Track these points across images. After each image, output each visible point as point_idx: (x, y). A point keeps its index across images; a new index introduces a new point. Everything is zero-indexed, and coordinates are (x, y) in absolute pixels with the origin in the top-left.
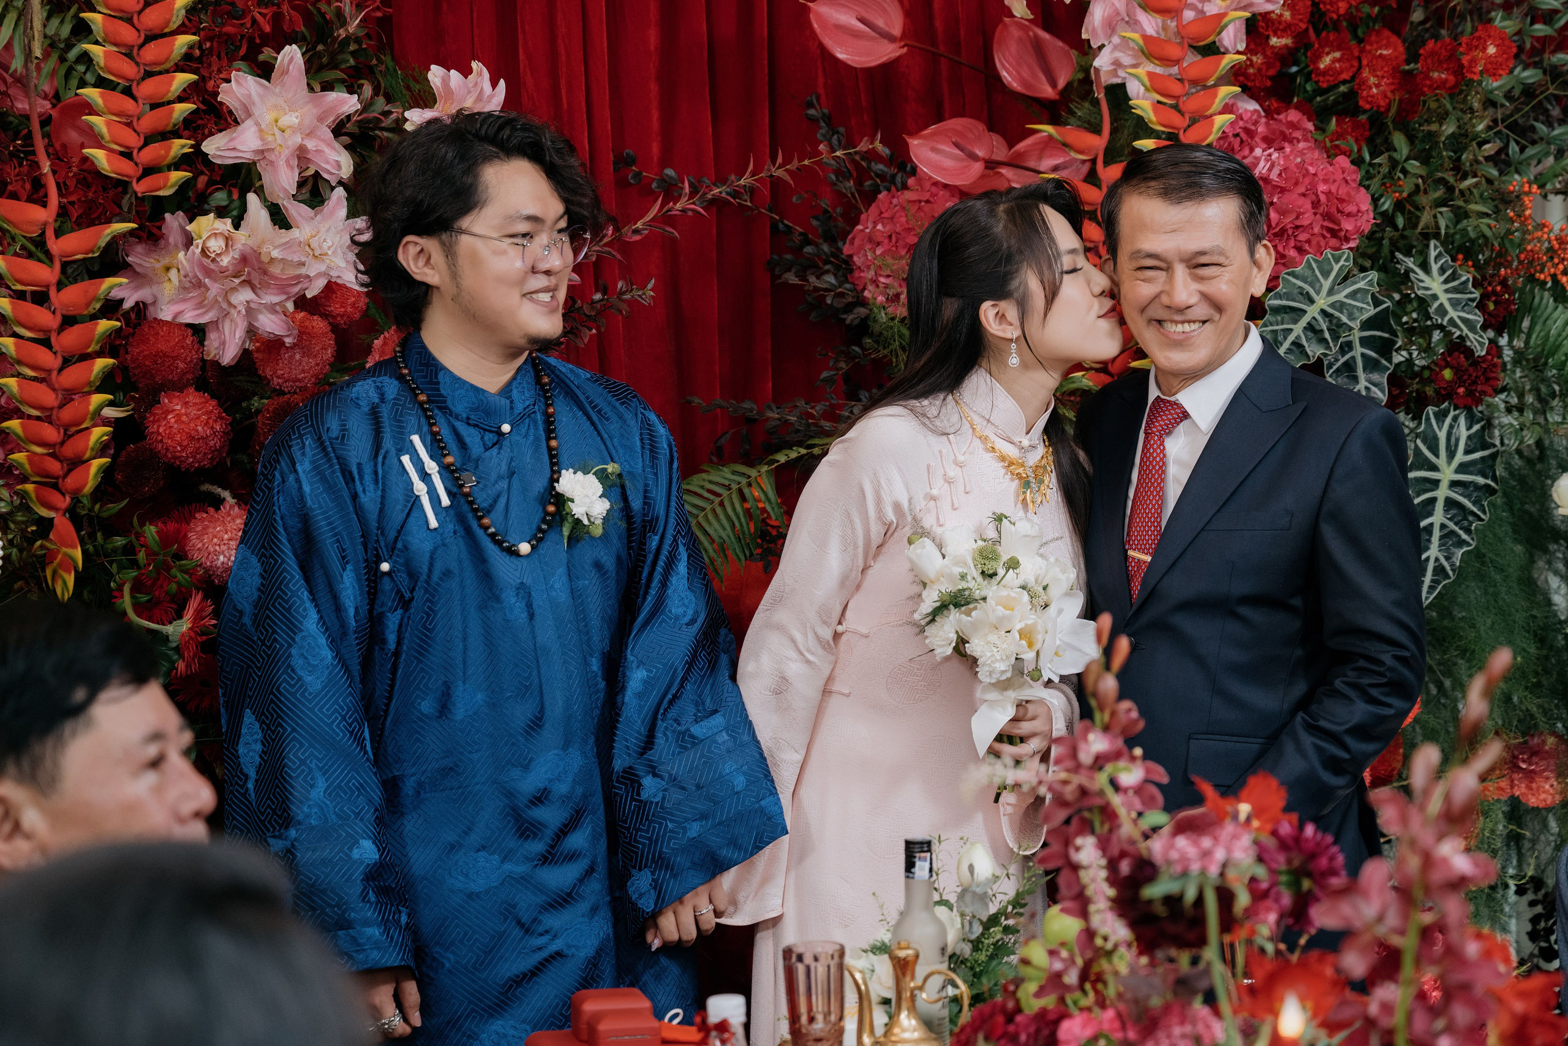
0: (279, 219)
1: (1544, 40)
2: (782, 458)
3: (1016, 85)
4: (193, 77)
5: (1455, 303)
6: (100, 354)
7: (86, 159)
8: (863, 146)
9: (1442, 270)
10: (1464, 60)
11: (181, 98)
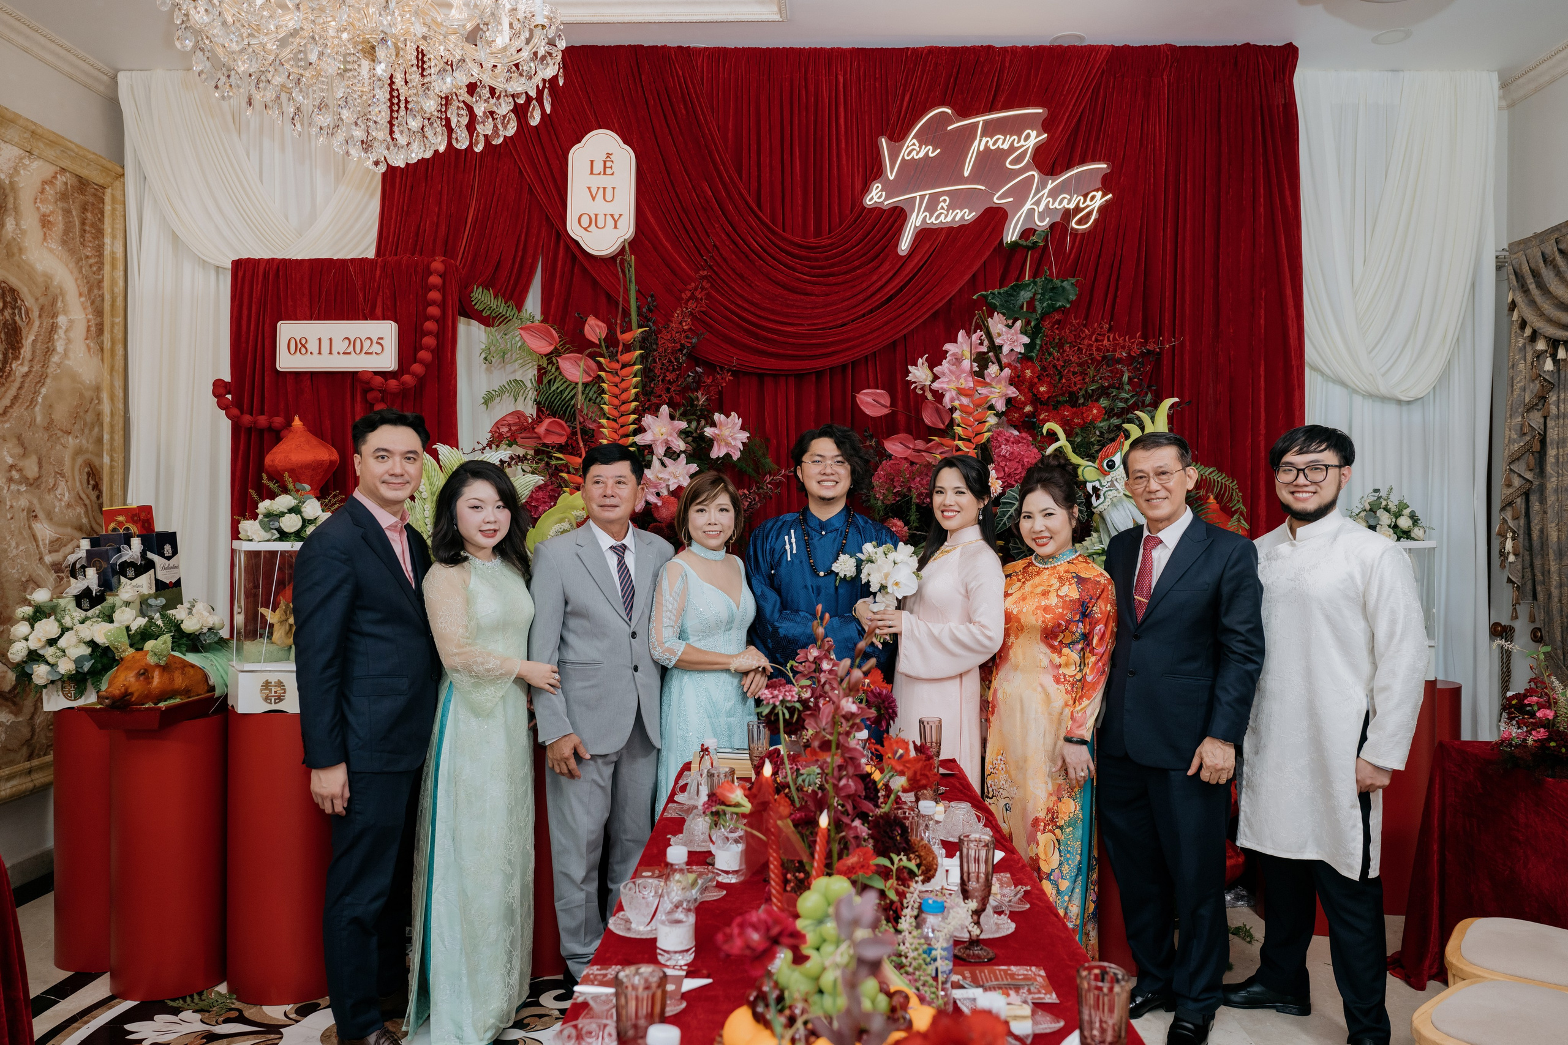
3: (930, 424)
4: (635, 417)
10: (1085, 415)
11: (633, 423)
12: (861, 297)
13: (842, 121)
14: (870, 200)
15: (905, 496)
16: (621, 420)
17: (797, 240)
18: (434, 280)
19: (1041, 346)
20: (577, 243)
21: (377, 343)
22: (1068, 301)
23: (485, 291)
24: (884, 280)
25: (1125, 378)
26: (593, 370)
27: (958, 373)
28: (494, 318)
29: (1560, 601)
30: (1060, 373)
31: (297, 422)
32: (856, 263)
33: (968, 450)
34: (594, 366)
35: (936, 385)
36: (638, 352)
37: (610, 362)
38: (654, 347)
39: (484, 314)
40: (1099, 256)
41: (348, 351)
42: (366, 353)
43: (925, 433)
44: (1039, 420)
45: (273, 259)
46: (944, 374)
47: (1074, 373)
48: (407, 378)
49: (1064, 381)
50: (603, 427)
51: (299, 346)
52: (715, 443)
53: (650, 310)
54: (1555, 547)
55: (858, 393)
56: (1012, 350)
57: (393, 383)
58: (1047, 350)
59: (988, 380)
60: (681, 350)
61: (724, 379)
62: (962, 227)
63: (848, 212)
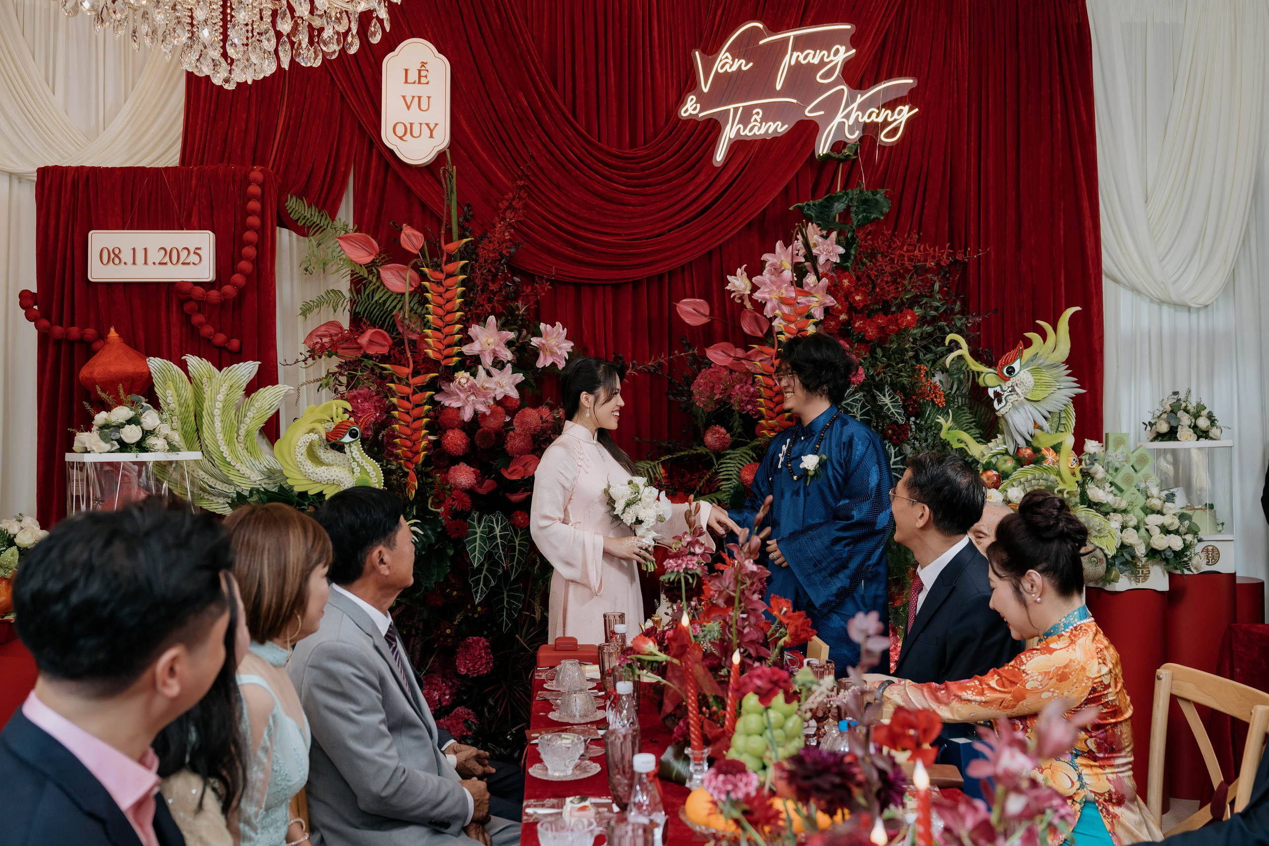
0: (489, 374)
1: (934, 317)
2: (663, 459)
3: (748, 332)
4: (461, 327)
5: (894, 407)
6: (424, 417)
7: (426, 353)
9: (890, 395)
10: (899, 321)
11: (459, 333)
12: (677, 207)
13: (656, 34)
15: (725, 404)
16: (446, 330)
17: (614, 150)
18: (254, 189)
19: (855, 257)
20: (392, 152)
21: (195, 253)
22: (882, 214)
23: (299, 200)
24: (699, 191)
25: (937, 287)
26: (415, 281)
27: (778, 283)
28: (309, 228)
30: (873, 282)
31: (113, 334)
32: (672, 174)
34: (416, 276)
35: (757, 295)
36: (463, 262)
37: (434, 272)
38: (474, 257)
39: (299, 224)
40: (907, 169)
41: (164, 261)
42: (183, 263)
43: (745, 342)
44: (853, 327)
45: (82, 167)
46: (764, 284)
47: (887, 283)
48: (228, 288)
49: (878, 290)
50: (427, 337)
51: (112, 256)
52: (541, 353)
53: (466, 220)
55: (678, 302)
56: (828, 260)
57: (214, 294)
58: (861, 259)
59: (806, 289)
60: (500, 261)
61: (543, 289)
62: (775, 139)
63: (662, 123)
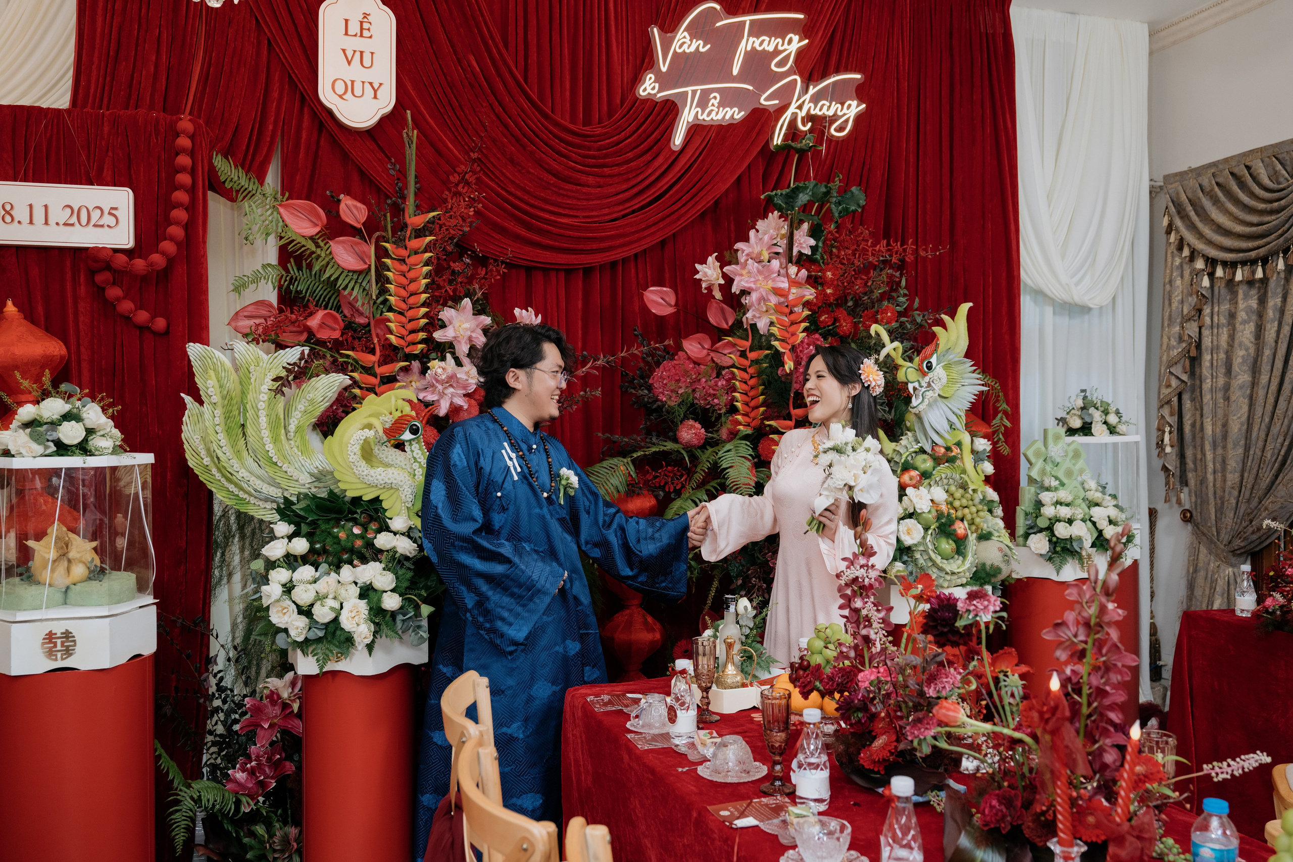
0: (458, 363)
2: (635, 455)
3: (715, 324)
4: (427, 310)
7: (388, 339)
8: (666, 343)
10: (879, 317)
11: (423, 317)
12: (635, 190)
14: (645, 90)
16: (410, 314)
17: (567, 124)
18: (184, 142)
20: (330, 113)
21: (110, 213)
22: (859, 205)
23: (224, 159)
24: (657, 174)
25: (903, 282)
26: (369, 257)
28: (238, 192)
29: (1214, 485)
31: (10, 307)
32: (630, 155)
33: (782, 350)
36: (428, 239)
37: (397, 248)
39: (226, 187)
41: (71, 222)
42: (95, 226)
46: (742, 274)
48: (155, 257)
50: (388, 320)
51: (3, 212)
54: (1211, 439)
55: (644, 291)
56: (799, 252)
57: (138, 263)
61: (498, 271)
62: (731, 125)
63: (618, 101)
